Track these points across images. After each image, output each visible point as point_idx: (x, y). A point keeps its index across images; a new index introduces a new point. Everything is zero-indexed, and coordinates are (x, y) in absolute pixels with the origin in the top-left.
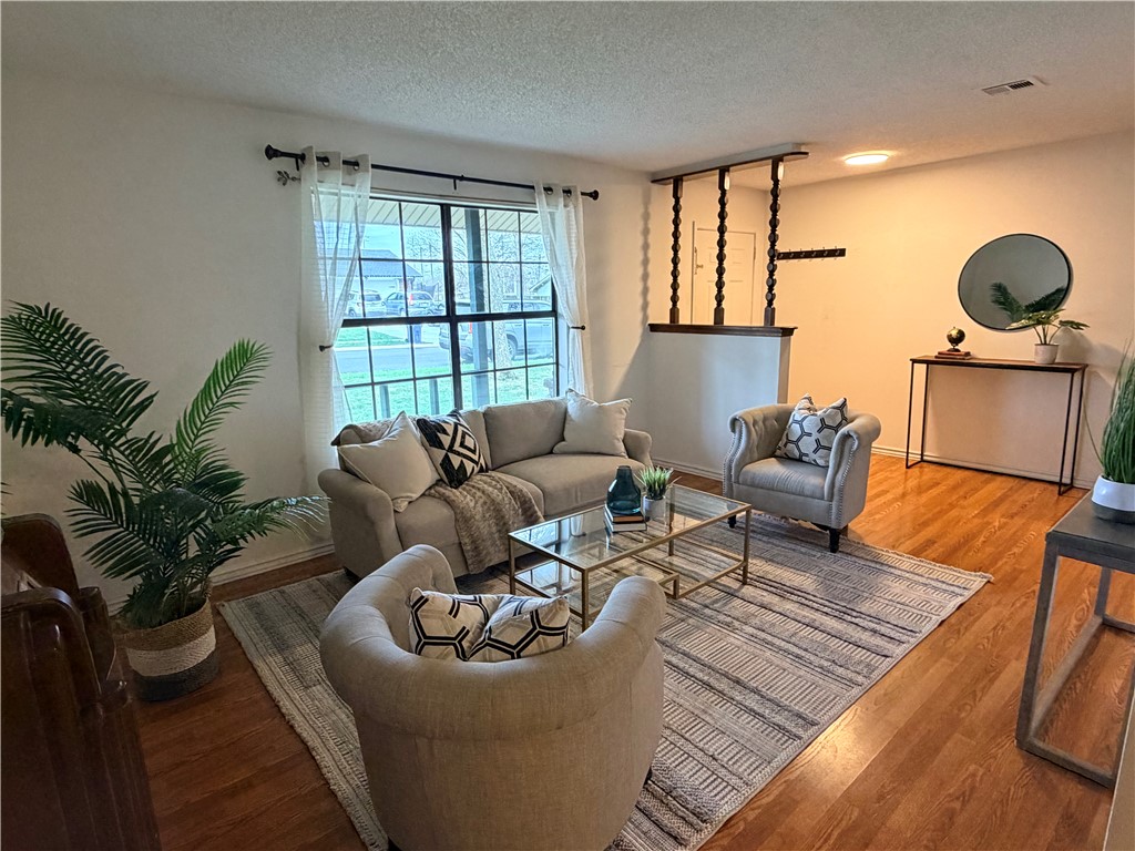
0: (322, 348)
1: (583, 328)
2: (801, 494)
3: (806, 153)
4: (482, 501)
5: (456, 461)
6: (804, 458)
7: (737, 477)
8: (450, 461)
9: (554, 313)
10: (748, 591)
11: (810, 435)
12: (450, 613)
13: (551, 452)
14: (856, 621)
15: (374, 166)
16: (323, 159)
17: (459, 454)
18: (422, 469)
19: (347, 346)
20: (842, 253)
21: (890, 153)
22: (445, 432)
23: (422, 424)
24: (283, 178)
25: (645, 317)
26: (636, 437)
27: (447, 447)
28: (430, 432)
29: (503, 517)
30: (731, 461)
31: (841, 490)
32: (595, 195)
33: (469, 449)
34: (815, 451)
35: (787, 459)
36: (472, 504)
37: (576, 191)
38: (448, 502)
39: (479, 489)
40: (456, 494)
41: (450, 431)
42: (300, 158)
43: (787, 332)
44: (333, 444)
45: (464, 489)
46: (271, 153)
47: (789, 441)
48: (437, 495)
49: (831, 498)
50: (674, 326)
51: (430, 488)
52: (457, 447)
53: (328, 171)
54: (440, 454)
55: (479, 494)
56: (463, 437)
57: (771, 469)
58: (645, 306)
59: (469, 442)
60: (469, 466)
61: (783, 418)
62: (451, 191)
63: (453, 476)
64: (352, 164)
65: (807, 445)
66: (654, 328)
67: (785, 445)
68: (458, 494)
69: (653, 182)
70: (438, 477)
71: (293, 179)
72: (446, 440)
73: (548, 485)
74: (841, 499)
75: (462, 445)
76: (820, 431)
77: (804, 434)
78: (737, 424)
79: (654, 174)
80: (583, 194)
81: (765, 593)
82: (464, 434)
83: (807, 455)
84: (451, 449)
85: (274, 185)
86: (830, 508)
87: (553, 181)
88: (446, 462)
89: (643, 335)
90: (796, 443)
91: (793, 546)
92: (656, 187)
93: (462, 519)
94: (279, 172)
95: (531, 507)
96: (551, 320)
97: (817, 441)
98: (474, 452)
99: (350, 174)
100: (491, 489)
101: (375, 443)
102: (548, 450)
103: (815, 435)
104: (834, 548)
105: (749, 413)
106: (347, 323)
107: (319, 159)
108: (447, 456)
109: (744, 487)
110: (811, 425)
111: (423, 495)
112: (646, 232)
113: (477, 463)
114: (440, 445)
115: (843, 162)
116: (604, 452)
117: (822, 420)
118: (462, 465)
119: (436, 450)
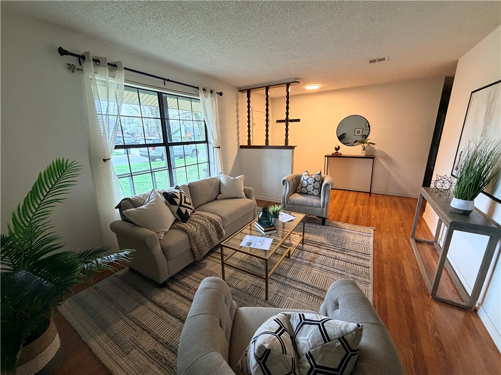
0: (105, 160)
1: (219, 147)
2: (313, 207)
3: (299, 82)
4: (199, 227)
5: (183, 210)
6: (309, 193)
7: (287, 202)
8: (181, 210)
9: (206, 141)
10: (305, 246)
11: (311, 184)
13: (216, 199)
14: (349, 253)
15: (125, 68)
16: (96, 61)
17: (184, 207)
18: (168, 216)
20: (299, 120)
21: (320, 85)
22: (177, 197)
23: (165, 195)
24: (71, 68)
25: (239, 143)
26: (249, 190)
27: (178, 204)
28: (170, 198)
29: (208, 233)
30: (284, 196)
31: (327, 204)
32: (221, 94)
33: (188, 204)
34: (313, 190)
35: (302, 193)
36: (195, 230)
37: (215, 91)
38: (184, 231)
39: (196, 222)
40: (187, 226)
41: (179, 196)
42: (82, 58)
43: (292, 148)
44: (116, 208)
45: (189, 223)
46: (62, 52)
48: (178, 228)
49: (323, 207)
50: (249, 146)
51: (173, 224)
52: (183, 204)
53: (99, 67)
54: (176, 208)
55: (197, 224)
56: (185, 198)
57: (297, 198)
58: (238, 139)
59: (187, 200)
60: (189, 211)
61: (298, 179)
62: (163, 86)
63: (182, 217)
64: (113, 66)
65: (310, 188)
66: (242, 147)
67: (301, 188)
68: (187, 225)
69: (239, 91)
70: (175, 218)
71: (78, 69)
72: (178, 201)
73: (223, 215)
74: (327, 208)
75: (185, 202)
76: (314, 183)
77: (309, 184)
78: (285, 182)
79: (239, 88)
80: (217, 93)
81: (313, 247)
82: (185, 197)
83: (310, 192)
84: (181, 205)
85: (66, 73)
86: (323, 211)
87: (205, 86)
88: (179, 211)
89: (238, 149)
90: (306, 187)
92: (240, 93)
93: (191, 237)
94: (68, 64)
95: (219, 225)
98: (190, 204)
99: (112, 71)
100: (201, 221)
101: (143, 207)
103: (313, 185)
104: (323, 224)
105: (288, 178)
106: (117, 147)
107: (94, 60)
108: (179, 208)
109: (290, 205)
110: (311, 181)
111: (170, 228)
112: (237, 110)
113: (191, 209)
114: (175, 204)
116: (238, 196)
117: (315, 179)
118: (186, 212)
119: (173, 206)
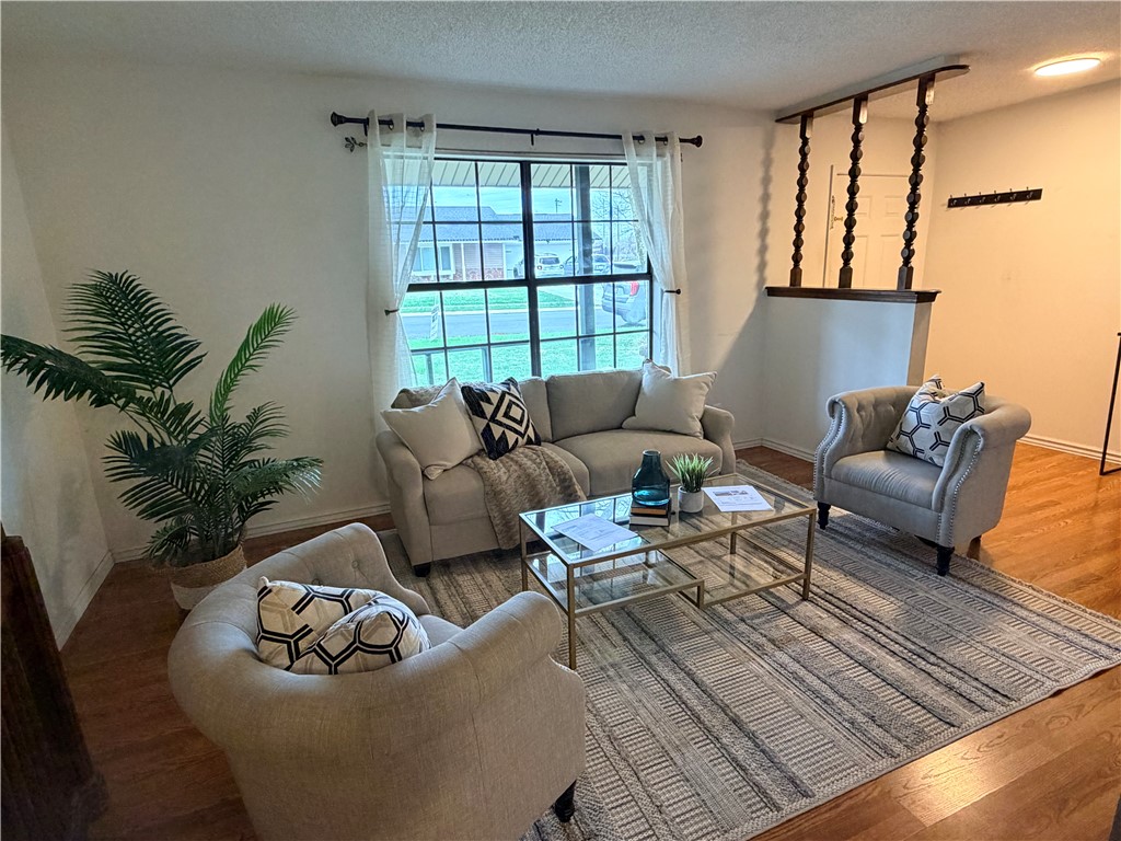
0: (388, 312)
1: (678, 292)
2: (906, 501)
3: (964, 67)
4: (516, 474)
5: (497, 431)
6: (919, 455)
7: (829, 471)
8: (490, 430)
9: (649, 275)
10: (806, 609)
11: (928, 426)
12: (294, 609)
13: (620, 427)
15: (439, 126)
16: (387, 123)
17: (500, 424)
18: (463, 436)
19: (413, 311)
20: (1036, 195)
21: (1103, 56)
22: (488, 401)
23: (467, 391)
24: (351, 143)
25: (762, 280)
26: (716, 416)
27: (489, 417)
28: (474, 399)
29: (538, 494)
30: (824, 451)
31: (955, 499)
32: (698, 141)
33: (514, 420)
34: (933, 448)
35: (897, 453)
36: (504, 478)
37: (673, 138)
38: (479, 472)
39: (517, 462)
40: (489, 465)
41: (495, 399)
42: (366, 122)
43: (927, 297)
45: (501, 462)
46: (337, 120)
47: (902, 432)
48: (472, 465)
49: (940, 509)
50: (795, 290)
51: (468, 458)
52: (500, 417)
53: (393, 135)
54: (481, 423)
55: (515, 467)
56: (509, 407)
57: (874, 464)
58: (762, 266)
59: (516, 412)
60: (511, 437)
61: (901, 402)
62: (527, 146)
63: (495, 448)
64: (417, 126)
65: (924, 439)
66: (773, 292)
67: (898, 437)
68: (493, 466)
69: (777, 121)
70: (481, 447)
71: (361, 145)
72: (488, 409)
73: (597, 463)
74: (953, 512)
75: (506, 415)
76: (941, 423)
77: (921, 424)
78: (837, 407)
79: (779, 111)
80: (682, 141)
81: (825, 615)
82: (511, 404)
83: (922, 451)
84: (493, 419)
85: (343, 153)
86: (939, 518)
88: (487, 432)
89: (758, 300)
90: (910, 435)
91: (889, 560)
92: (781, 127)
93: (492, 493)
94: (346, 139)
95: (571, 485)
96: (645, 283)
97: (937, 435)
98: (520, 423)
99: (417, 135)
100: (529, 463)
101: (416, 409)
102: (616, 424)
103: (935, 428)
104: (943, 569)
105: (853, 395)
106: (413, 288)
107: (381, 122)
108: (488, 425)
109: (836, 483)
110: (930, 414)
111: (461, 464)
112: (766, 181)
113: (522, 435)
114: (482, 414)
115: (1032, 73)
116: (677, 430)
117: (946, 410)
118: (503, 437)
119: (476, 418)
